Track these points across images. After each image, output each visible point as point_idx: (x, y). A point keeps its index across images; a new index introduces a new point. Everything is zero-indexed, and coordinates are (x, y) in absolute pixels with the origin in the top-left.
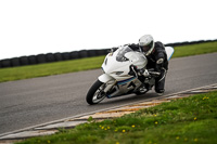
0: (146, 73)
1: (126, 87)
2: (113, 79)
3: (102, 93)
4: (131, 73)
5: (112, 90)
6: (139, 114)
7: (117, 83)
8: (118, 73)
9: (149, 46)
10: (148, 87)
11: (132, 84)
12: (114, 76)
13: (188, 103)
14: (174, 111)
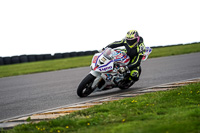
6: (73, 115)
13: (118, 105)
14: (105, 113)
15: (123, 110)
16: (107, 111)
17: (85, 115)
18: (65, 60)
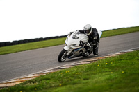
0: (88, 44)
1: (78, 52)
2: (71, 48)
3: (66, 56)
4: (80, 45)
5: (71, 54)
7: (73, 51)
8: (74, 45)
9: (90, 30)
10: (89, 52)
11: (81, 51)
12: (72, 46)
13: (56, 75)
14: (48, 81)
15: (60, 78)
16: (49, 79)
17: (33, 83)
18: (20, 45)
